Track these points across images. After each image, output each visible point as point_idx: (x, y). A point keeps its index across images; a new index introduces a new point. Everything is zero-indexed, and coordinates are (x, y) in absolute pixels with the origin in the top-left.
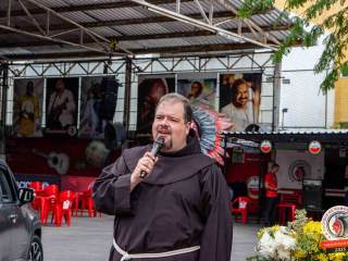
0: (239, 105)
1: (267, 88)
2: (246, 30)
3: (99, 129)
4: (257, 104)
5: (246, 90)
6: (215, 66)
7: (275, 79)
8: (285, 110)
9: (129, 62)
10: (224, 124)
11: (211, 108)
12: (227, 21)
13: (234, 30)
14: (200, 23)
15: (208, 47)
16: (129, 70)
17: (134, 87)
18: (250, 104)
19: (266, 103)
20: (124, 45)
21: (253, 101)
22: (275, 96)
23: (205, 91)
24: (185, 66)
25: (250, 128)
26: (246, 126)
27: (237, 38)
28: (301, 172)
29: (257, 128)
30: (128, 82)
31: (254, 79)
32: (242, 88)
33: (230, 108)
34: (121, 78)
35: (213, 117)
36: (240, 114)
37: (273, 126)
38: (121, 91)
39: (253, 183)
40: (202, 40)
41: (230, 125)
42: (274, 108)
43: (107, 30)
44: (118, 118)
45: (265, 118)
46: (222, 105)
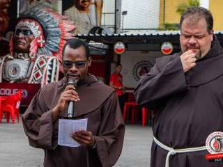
4: (99, 6)
8: (125, 13)
11: (55, 11)
18: (92, 7)
21: (95, 4)
25: (94, 30)
26: (89, 28)
29: (101, 30)
35: (57, 20)
36: (83, 16)
37: (116, 28)
41: (73, 27)
42: (116, 10)
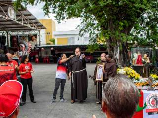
0: (32, 41)
1: (38, 37)
2: (34, 26)
3: (2, 47)
4: (36, 41)
5: (34, 38)
6: (27, 33)
7: (39, 36)
8: (41, 41)
9: (7, 33)
10: (30, 45)
12: (31, 25)
13: (32, 26)
14: (26, 25)
15: (25, 30)
16: (8, 34)
17: (9, 38)
19: (38, 40)
20: (6, 29)
22: (40, 39)
23: (25, 38)
24: (20, 33)
26: (35, 45)
27: (33, 28)
28: (47, 53)
29: (37, 45)
30: (8, 37)
31: (35, 36)
32: (33, 38)
33: (31, 41)
34: (6, 36)
36: (33, 43)
38: (7, 39)
39: (37, 56)
40: (26, 28)
43: (2, 26)
44: (6, 44)
45: (38, 43)
46: (29, 41)
